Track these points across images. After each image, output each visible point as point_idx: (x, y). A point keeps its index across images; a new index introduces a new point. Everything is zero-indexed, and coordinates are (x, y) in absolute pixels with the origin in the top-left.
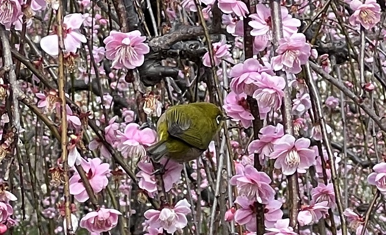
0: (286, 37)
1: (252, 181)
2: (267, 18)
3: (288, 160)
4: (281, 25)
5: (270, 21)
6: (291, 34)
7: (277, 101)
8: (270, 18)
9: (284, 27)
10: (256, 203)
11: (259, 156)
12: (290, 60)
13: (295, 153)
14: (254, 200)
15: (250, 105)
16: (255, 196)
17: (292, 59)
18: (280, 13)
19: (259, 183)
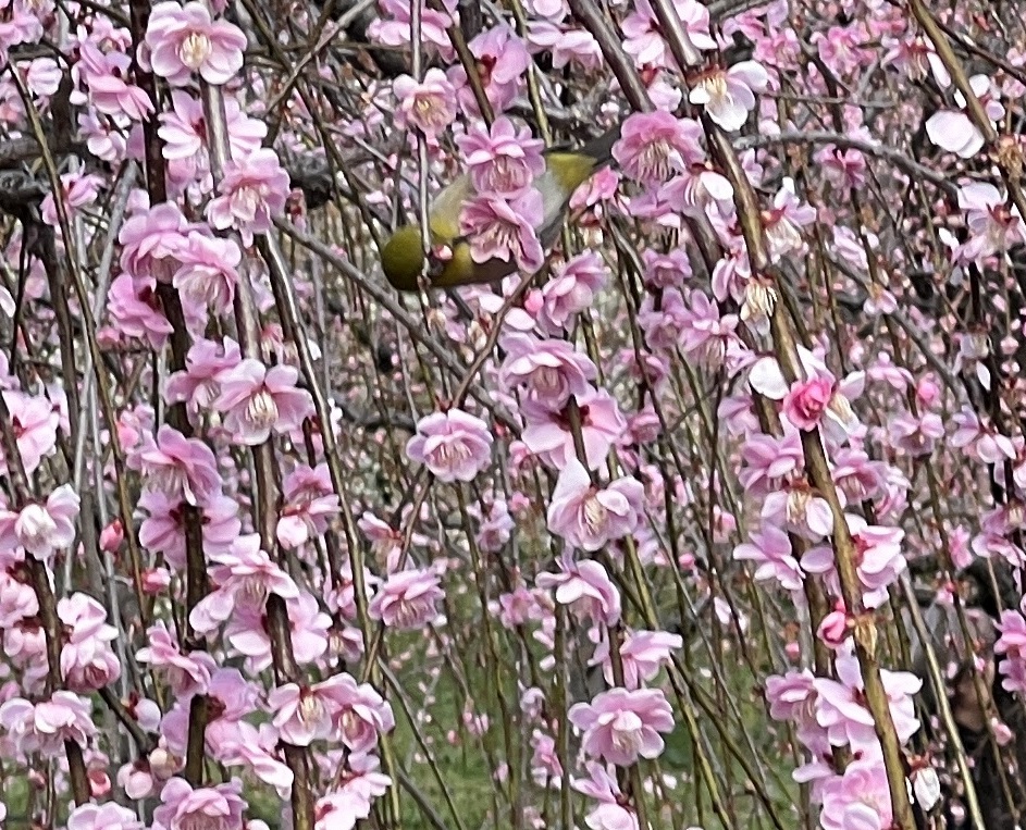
0: (238, 160)
1: (174, 459)
2: (196, 121)
3: (253, 412)
4: (226, 135)
5: (202, 128)
6: (248, 152)
7: (223, 292)
8: (201, 120)
9: (231, 139)
10: (185, 505)
11: (187, 407)
12: (249, 205)
13: (267, 399)
14: (180, 499)
15: (164, 299)
16: (182, 490)
17: (252, 204)
18: (222, 110)
19: (190, 463)
